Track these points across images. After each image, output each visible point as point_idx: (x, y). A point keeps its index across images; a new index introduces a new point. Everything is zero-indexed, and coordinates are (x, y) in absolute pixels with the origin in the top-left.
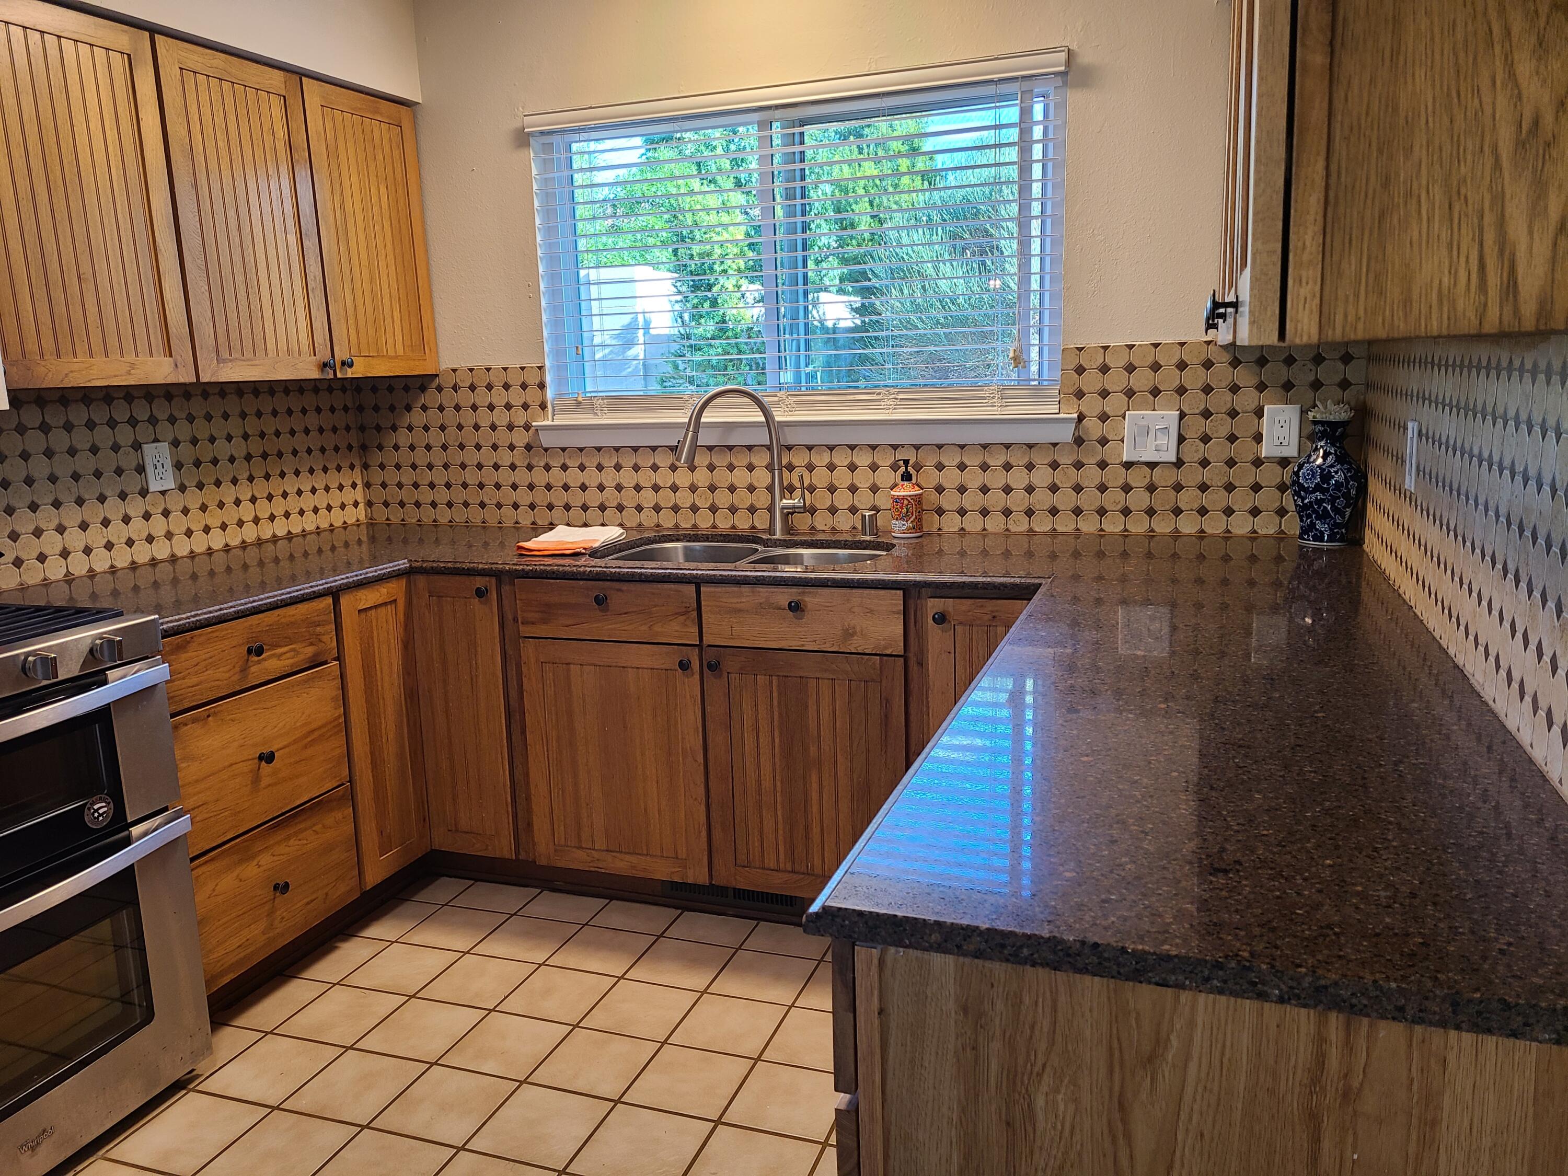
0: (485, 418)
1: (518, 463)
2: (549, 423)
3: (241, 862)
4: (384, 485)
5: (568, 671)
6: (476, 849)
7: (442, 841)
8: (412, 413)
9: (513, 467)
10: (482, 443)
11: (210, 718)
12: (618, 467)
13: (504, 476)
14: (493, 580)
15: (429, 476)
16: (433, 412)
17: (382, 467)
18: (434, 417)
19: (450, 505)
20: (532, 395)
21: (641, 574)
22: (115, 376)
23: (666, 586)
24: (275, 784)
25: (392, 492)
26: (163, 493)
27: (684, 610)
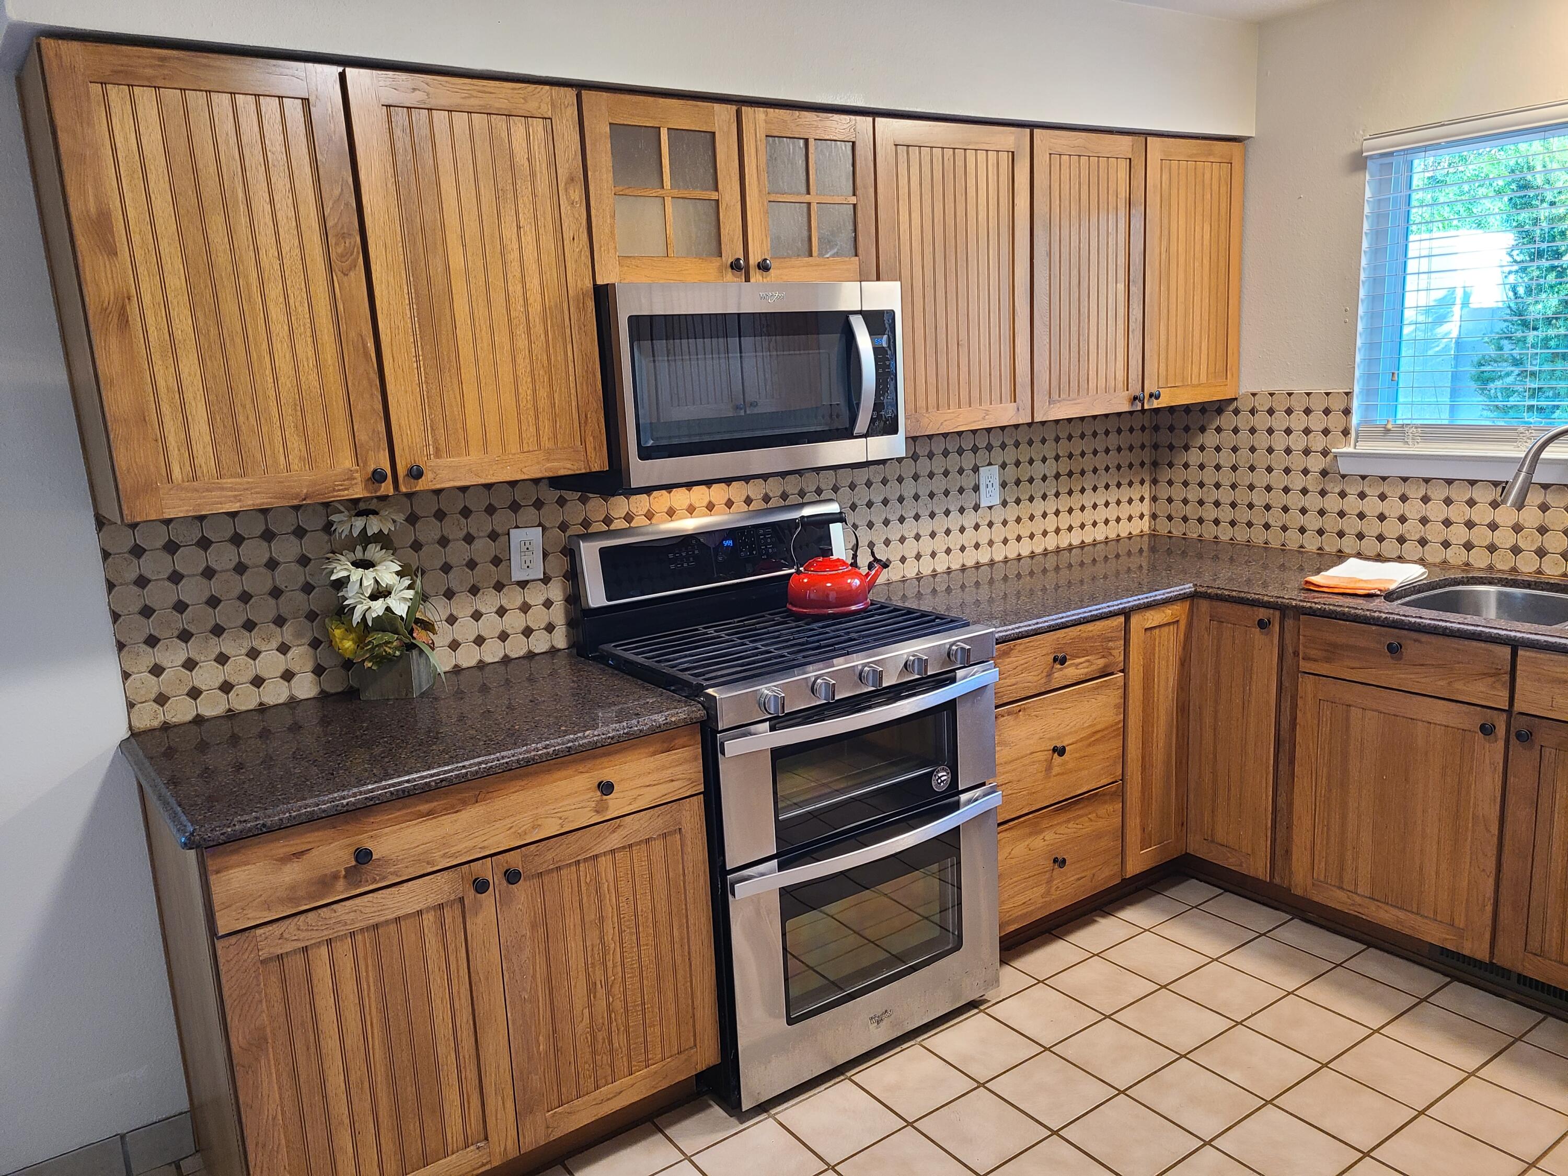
0: (1279, 441)
1: (1310, 488)
2: (1350, 449)
3: (1031, 834)
4: (1170, 500)
5: (1348, 712)
6: (1231, 862)
7: (1197, 847)
8: (1205, 434)
9: (1304, 491)
10: (1274, 465)
11: (1021, 713)
12: (1426, 499)
13: (1295, 500)
14: (1277, 613)
15: (1215, 495)
16: (1227, 435)
17: (1170, 483)
18: (1227, 438)
19: (1233, 523)
20: (1335, 422)
21: (1446, 628)
22: (975, 422)
23: (1475, 643)
24: (1063, 774)
25: (1177, 509)
26: (990, 508)
27: (1494, 671)
